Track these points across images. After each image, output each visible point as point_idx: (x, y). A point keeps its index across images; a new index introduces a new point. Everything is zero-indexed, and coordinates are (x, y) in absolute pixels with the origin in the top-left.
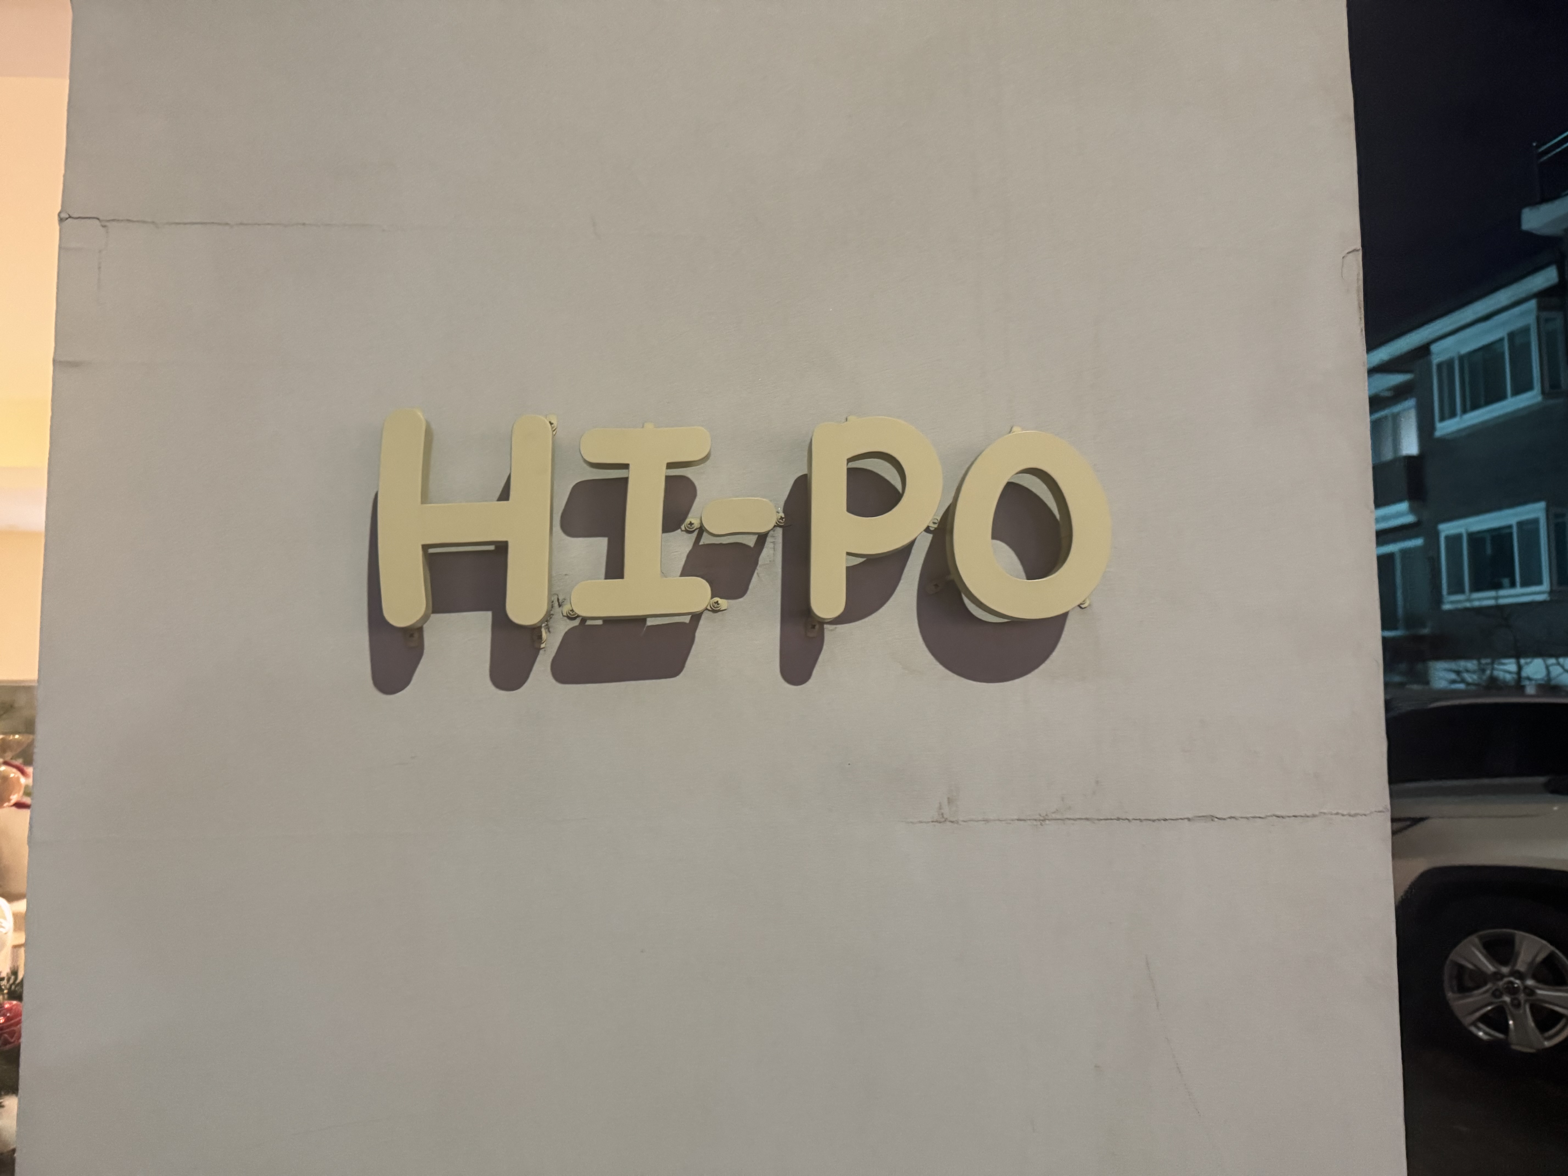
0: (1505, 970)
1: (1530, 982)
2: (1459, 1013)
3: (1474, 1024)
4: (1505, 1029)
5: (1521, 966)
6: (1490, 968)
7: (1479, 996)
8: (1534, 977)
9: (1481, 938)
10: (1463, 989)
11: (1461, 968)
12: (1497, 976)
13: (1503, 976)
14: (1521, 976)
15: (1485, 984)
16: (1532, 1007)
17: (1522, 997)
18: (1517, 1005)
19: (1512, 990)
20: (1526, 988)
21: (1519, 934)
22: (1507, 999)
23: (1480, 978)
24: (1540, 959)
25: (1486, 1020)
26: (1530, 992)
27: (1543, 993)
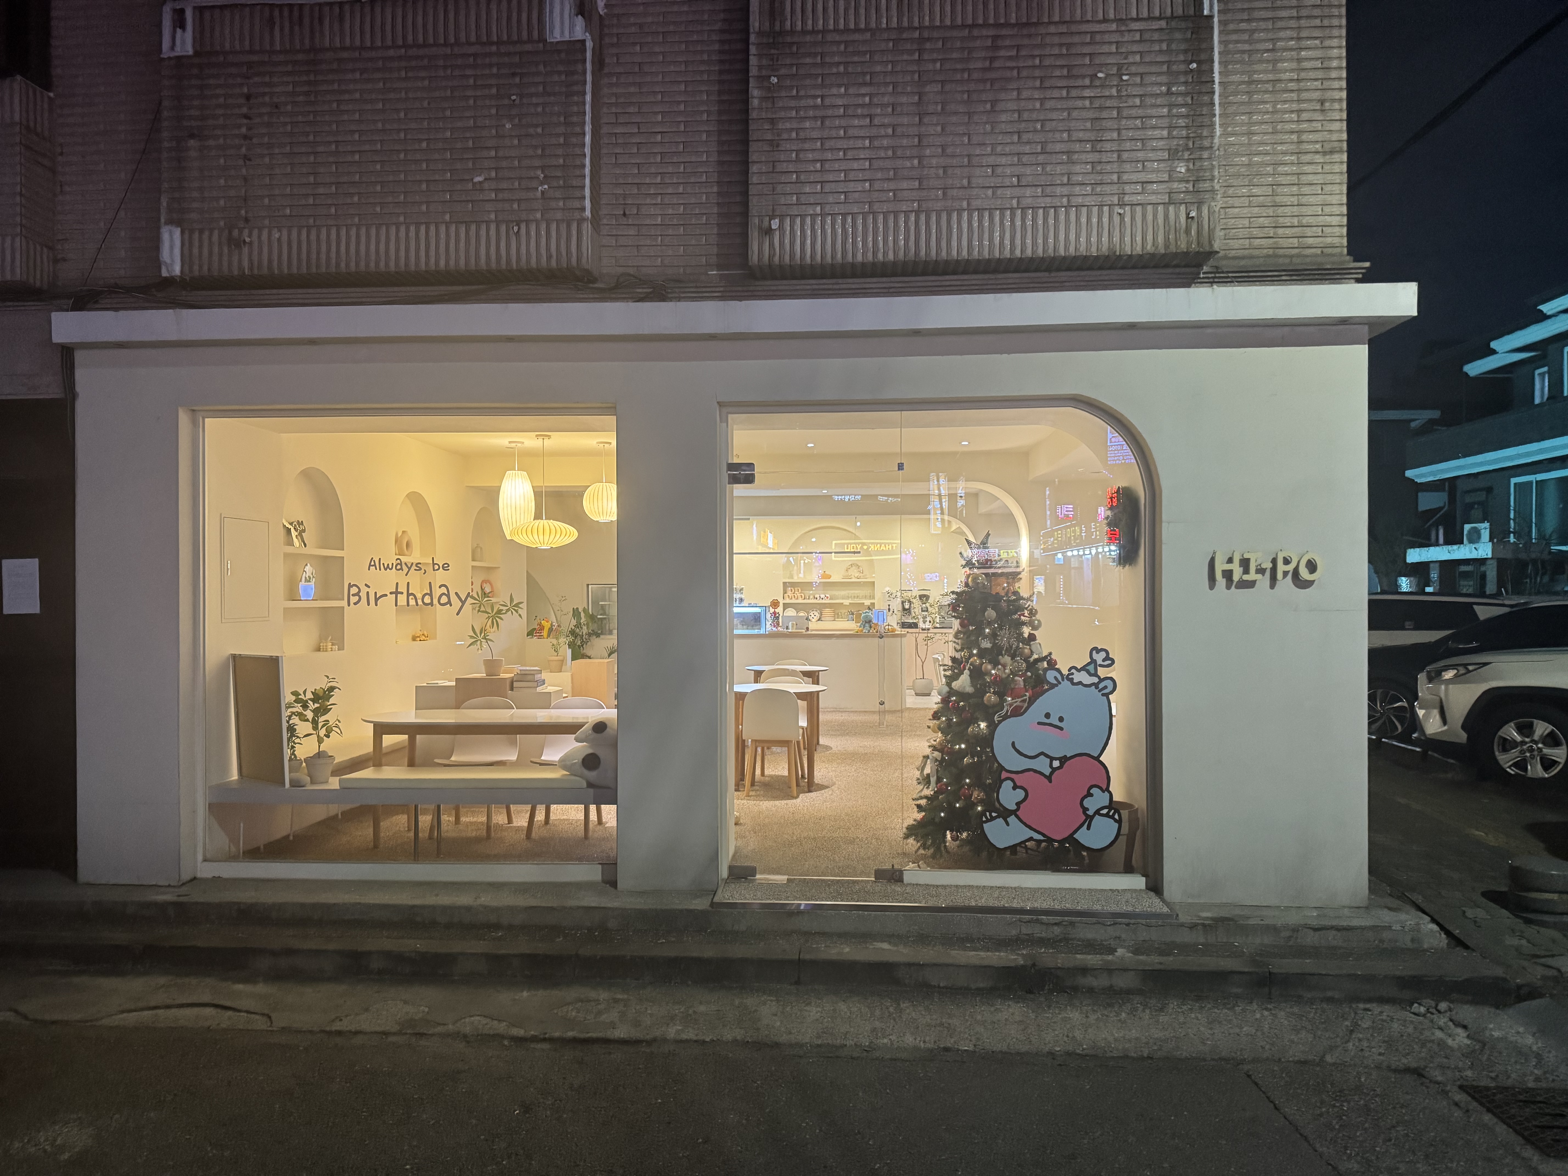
0: (1527, 740)
1: (1540, 745)
2: (1501, 763)
3: (1510, 767)
4: (1526, 770)
5: (1536, 737)
6: (1519, 738)
7: (1514, 753)
8: (1543, 743)
9: (1515, 724)
10: (1505, 750)
11: (1505, 740)
12: (1523, 743)
13: (1526, 743)
14: (1536, 743)
15: (1517, 747)
16: (1541, 759)
17: (1536, 753)
18: (1533, 757)
19: (1531, 750)
20: (1538, 748)
21: (1535, 721)
22: (1528, 754)
23: (1514, 744)
24: (1547, 732)
25: (1516, 765)
26: (1540, 750)
27: (1546, 751)
